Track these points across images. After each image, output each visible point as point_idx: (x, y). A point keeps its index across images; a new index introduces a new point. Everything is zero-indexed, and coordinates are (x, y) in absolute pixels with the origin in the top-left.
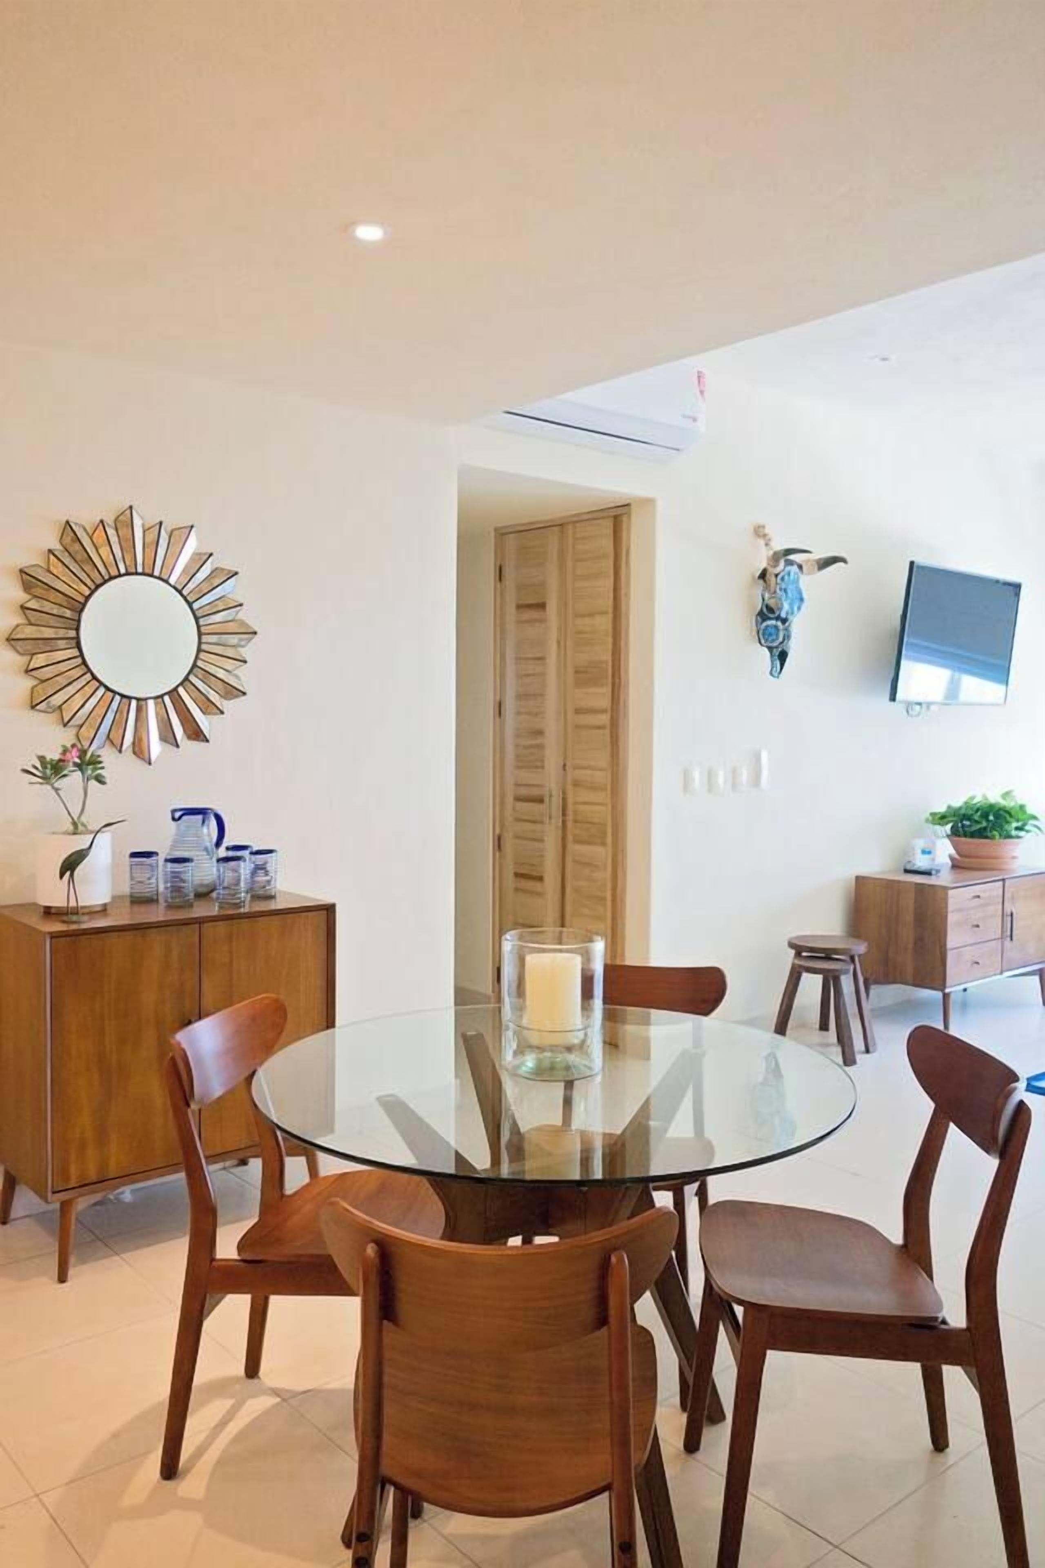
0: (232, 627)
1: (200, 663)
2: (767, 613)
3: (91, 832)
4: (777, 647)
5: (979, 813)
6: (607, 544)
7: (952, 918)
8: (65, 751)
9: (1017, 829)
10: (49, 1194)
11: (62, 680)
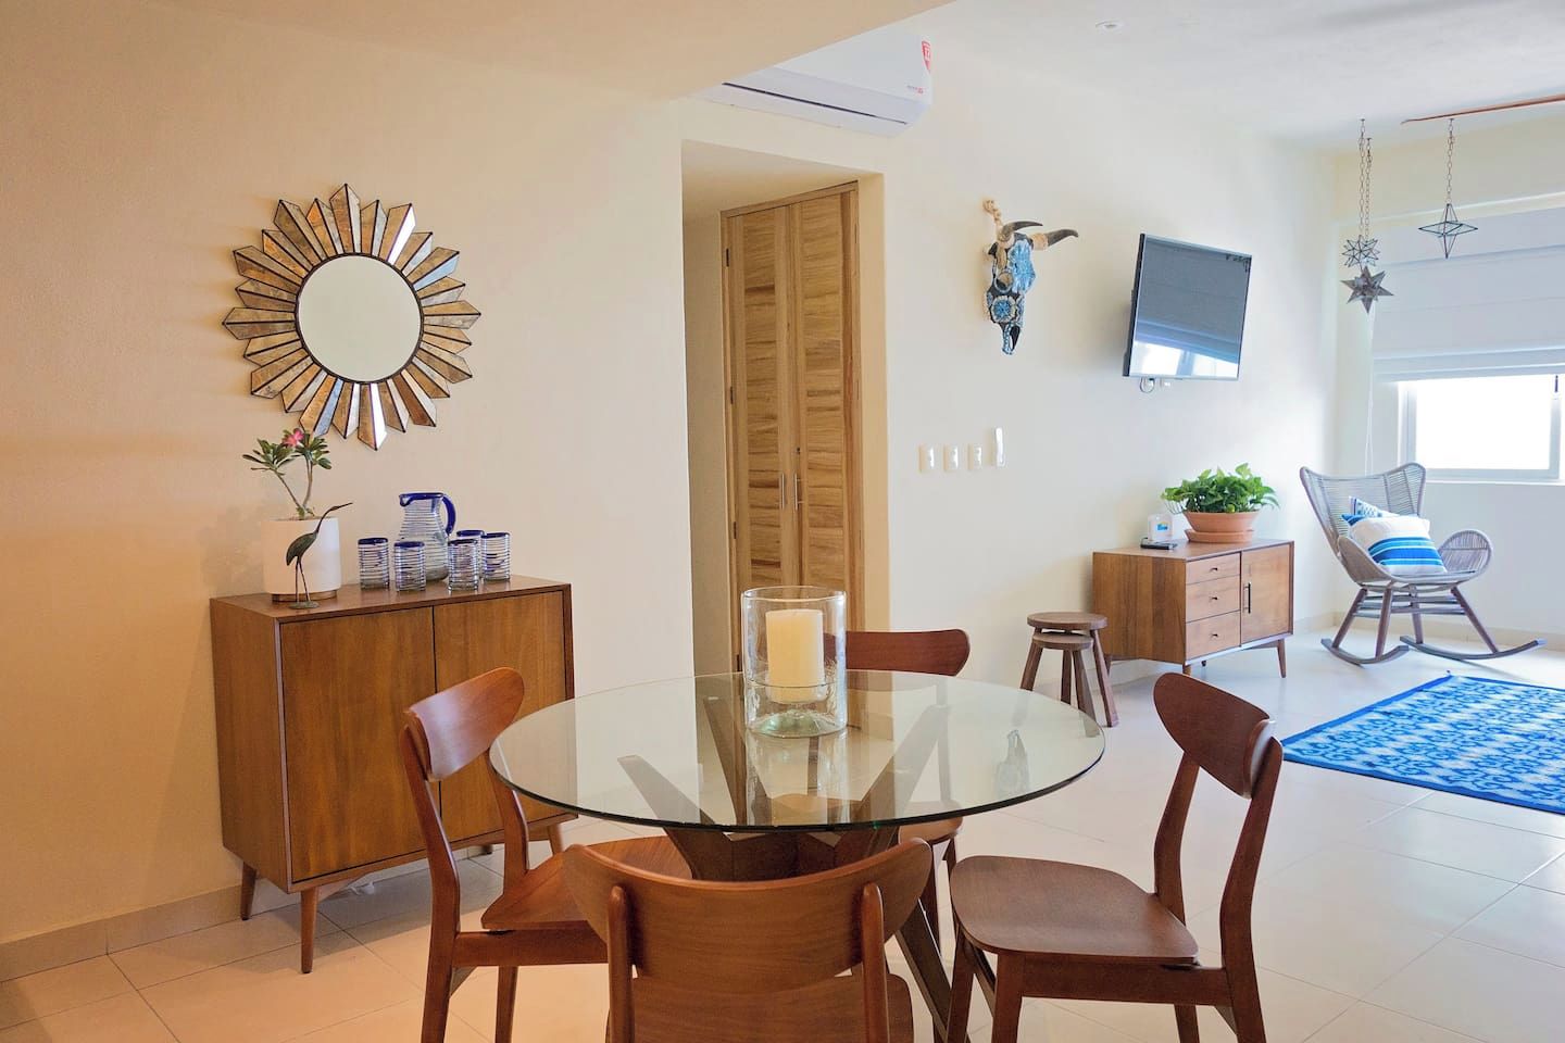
0: (456, 308)
1: (422, 345)
2: (998, 289)
3: (318, 518)
4: (1009, 323)
5: (1214, 487)
6: (835, 222)
7: (1190, 591)
8: (288, 436)
9: (1251, 502)
10: (290, 885)
11: (282, 365)
